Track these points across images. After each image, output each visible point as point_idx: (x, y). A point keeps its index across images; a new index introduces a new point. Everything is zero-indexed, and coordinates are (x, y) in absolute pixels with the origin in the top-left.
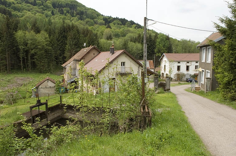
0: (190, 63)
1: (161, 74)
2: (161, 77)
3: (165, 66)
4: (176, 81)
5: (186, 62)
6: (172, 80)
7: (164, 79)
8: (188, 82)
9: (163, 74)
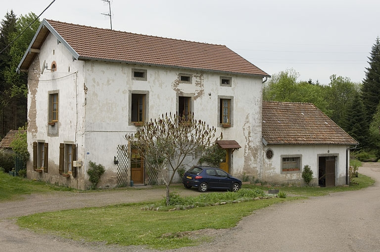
0: (194, 80)
1: (30, 150)
2: (30, 170)
3: (54, 97)
4: (122, 184)
5: (174, 77)
6: (104, 178)
7: (47, 177)
8: (198, 190)
9: (41, 147)
